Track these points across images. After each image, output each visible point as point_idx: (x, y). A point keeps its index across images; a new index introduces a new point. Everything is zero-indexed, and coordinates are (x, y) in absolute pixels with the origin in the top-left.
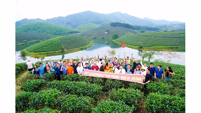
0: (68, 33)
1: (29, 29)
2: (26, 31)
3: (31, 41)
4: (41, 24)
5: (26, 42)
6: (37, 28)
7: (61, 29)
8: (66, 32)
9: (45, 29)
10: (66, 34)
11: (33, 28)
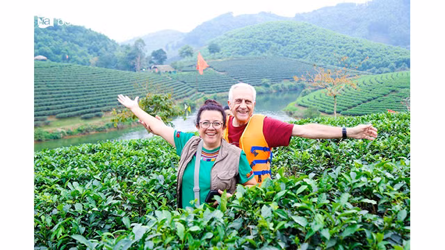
0: (394, 65)
1: (254, 46)
2: (244, 53)
3: (280, 85)
4: (291, 30)
5: (267, 86)
6: (278, 42)
7: (364, 48)
8: (387, 58)
9: (307, 46)
10: (385, 69)
11: (265, 42)
